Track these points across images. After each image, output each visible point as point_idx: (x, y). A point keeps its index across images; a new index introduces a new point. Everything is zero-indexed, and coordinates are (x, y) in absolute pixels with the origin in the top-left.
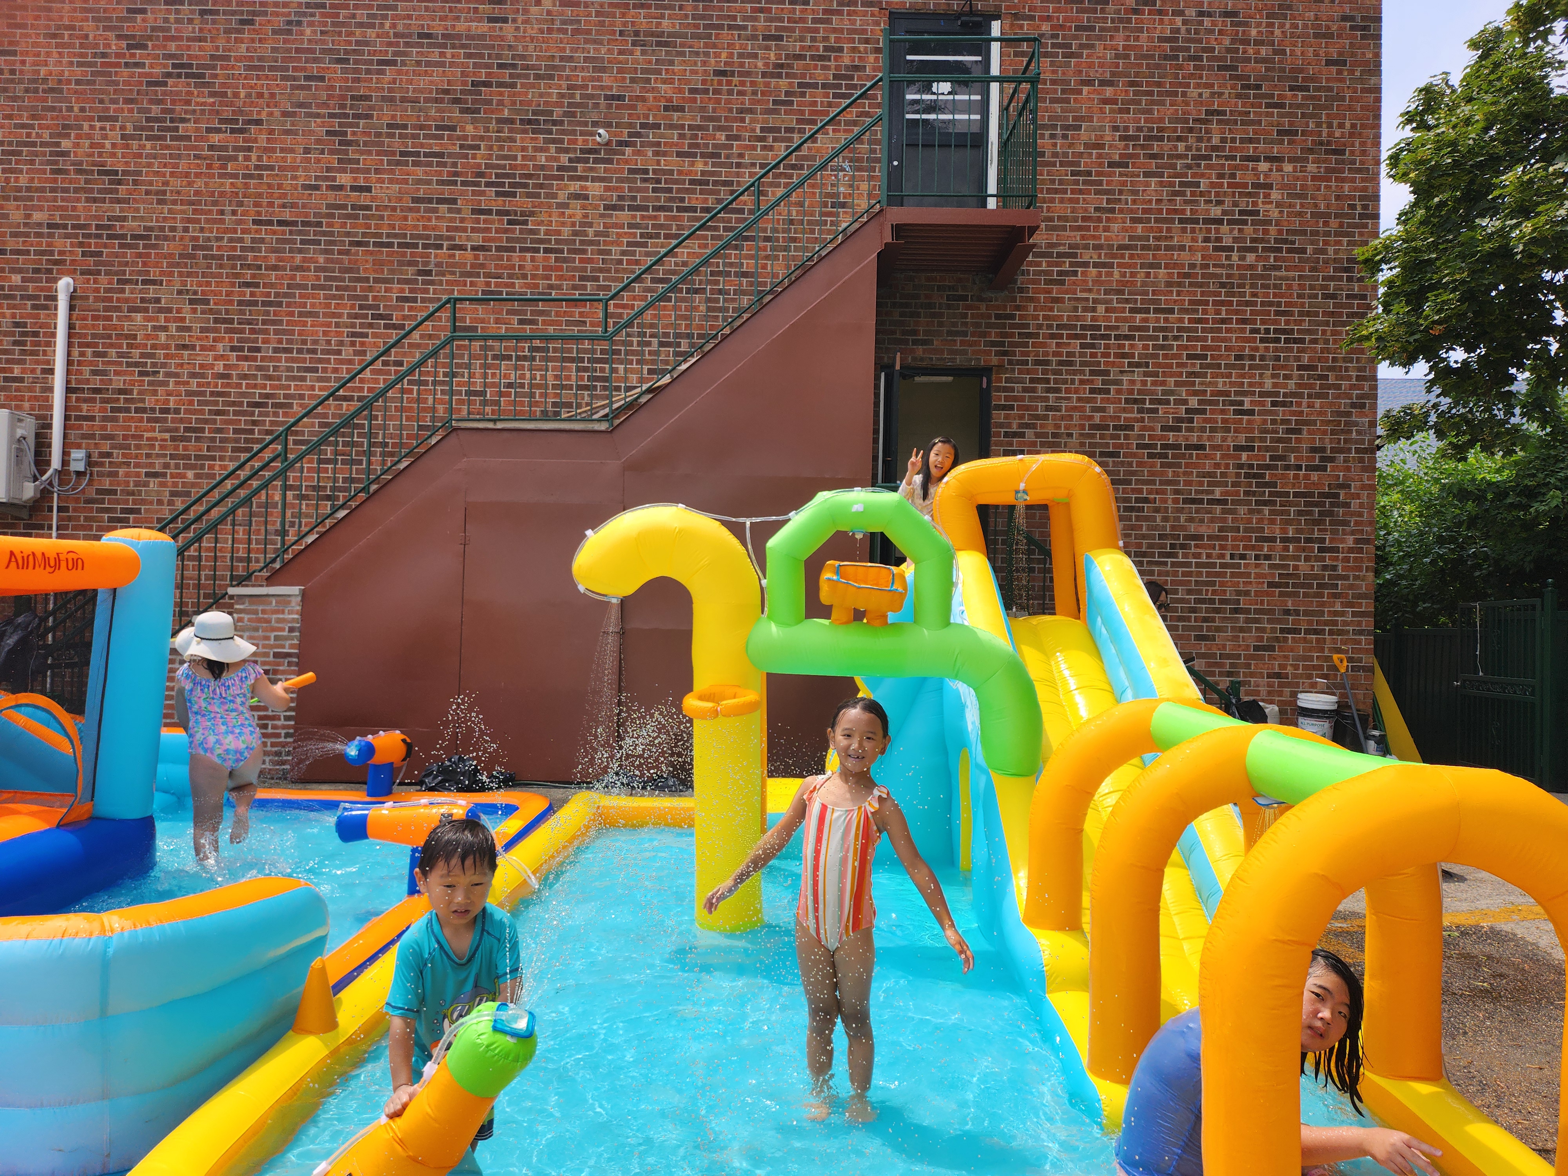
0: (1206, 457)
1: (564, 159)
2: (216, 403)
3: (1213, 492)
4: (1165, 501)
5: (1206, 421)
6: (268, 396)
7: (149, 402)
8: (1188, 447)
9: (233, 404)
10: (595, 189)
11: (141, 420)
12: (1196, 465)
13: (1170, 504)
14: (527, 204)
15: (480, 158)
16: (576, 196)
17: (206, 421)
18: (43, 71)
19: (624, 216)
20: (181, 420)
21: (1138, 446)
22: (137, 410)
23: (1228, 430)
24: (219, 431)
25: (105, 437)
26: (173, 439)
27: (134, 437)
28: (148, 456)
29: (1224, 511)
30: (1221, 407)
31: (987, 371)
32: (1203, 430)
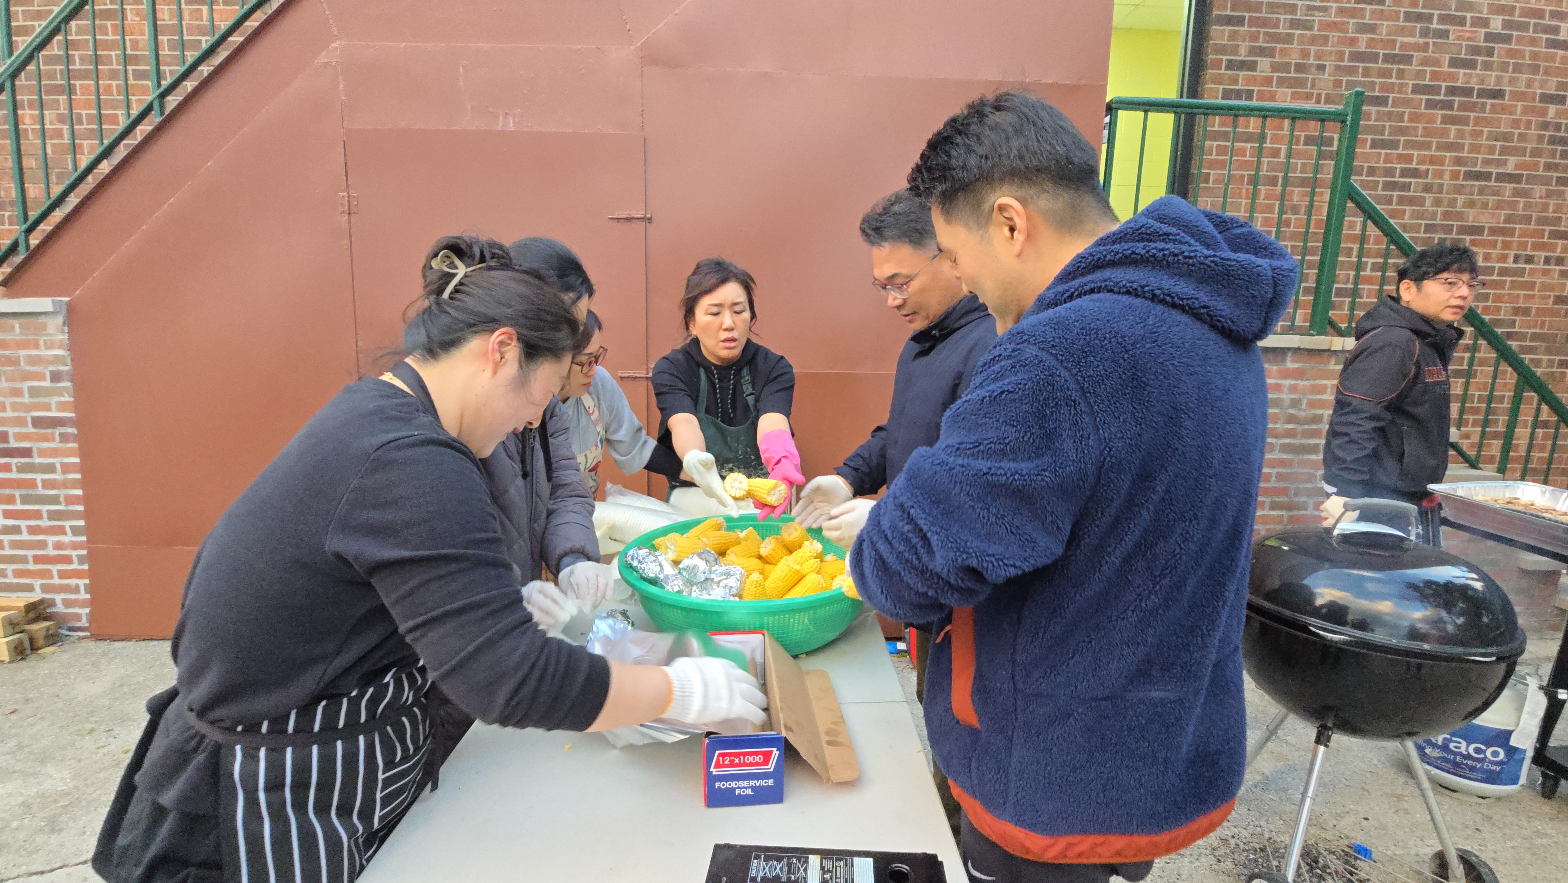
0: (1504, 109)
3: (1504, 163)
4: (1440, 174)
5: (1512, 53)
8: (1482, 93)
12: (1488, 122)
13: (1447, 180)
21: (1417, 89)
23: (1535, 69)
29: (1517, 193)
30: (1531, 33)
32: (1504, 67)
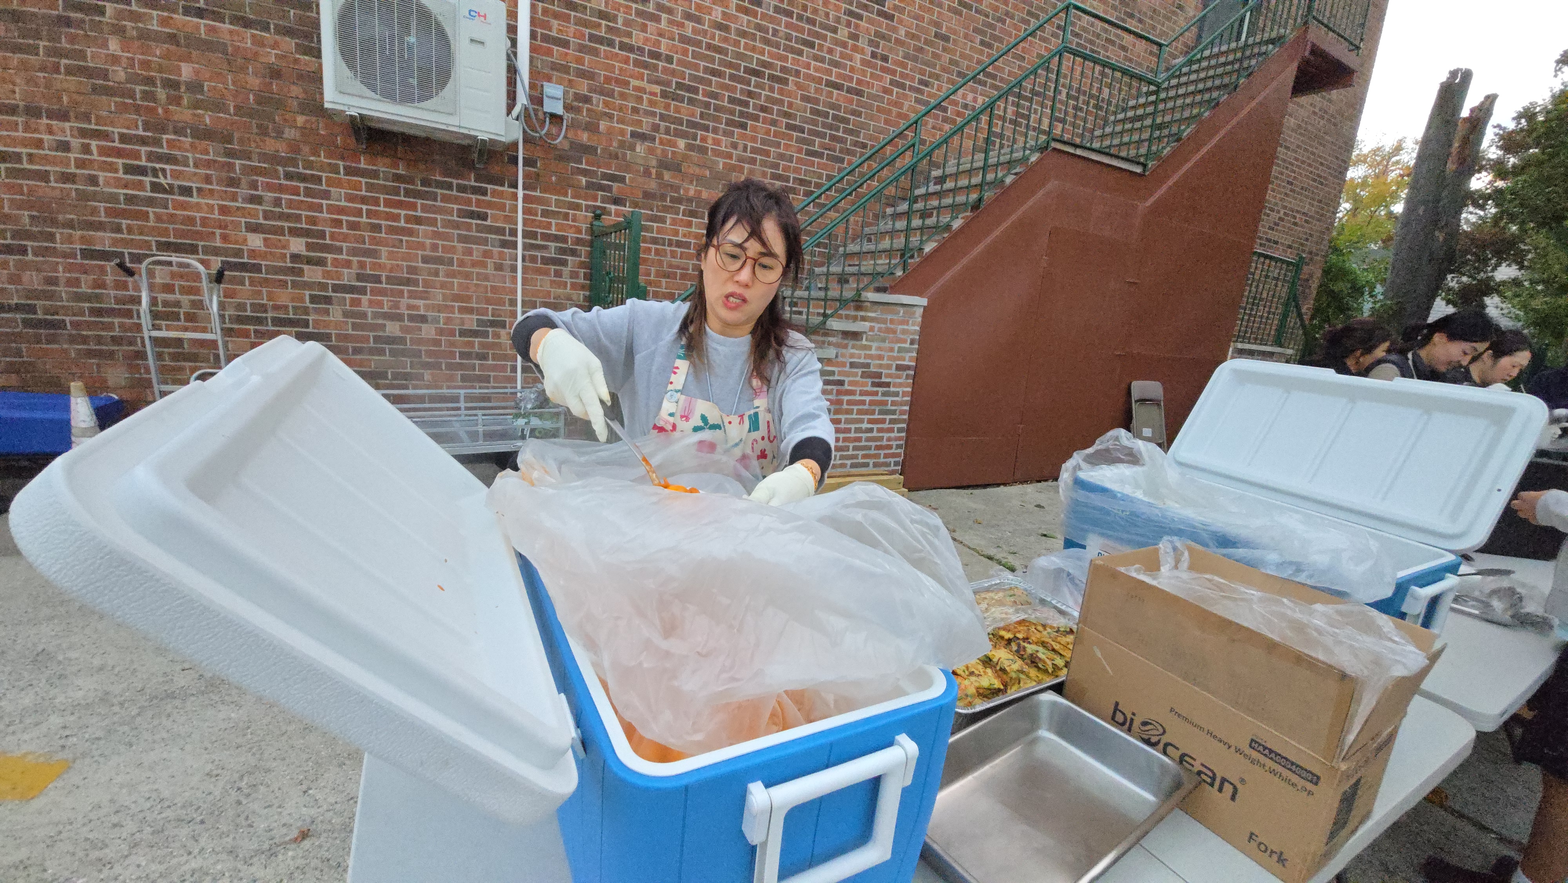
2: (712, 60)
6: (765, 64)
9: (730, 65)
11: (626, 61)
17: (701, 80)
20: (673, 73)
22: (623, 46)
24: (714, 96)
25: (582, 74)
26: (664, 94)
27: (618, 82)
28: (635, 110)
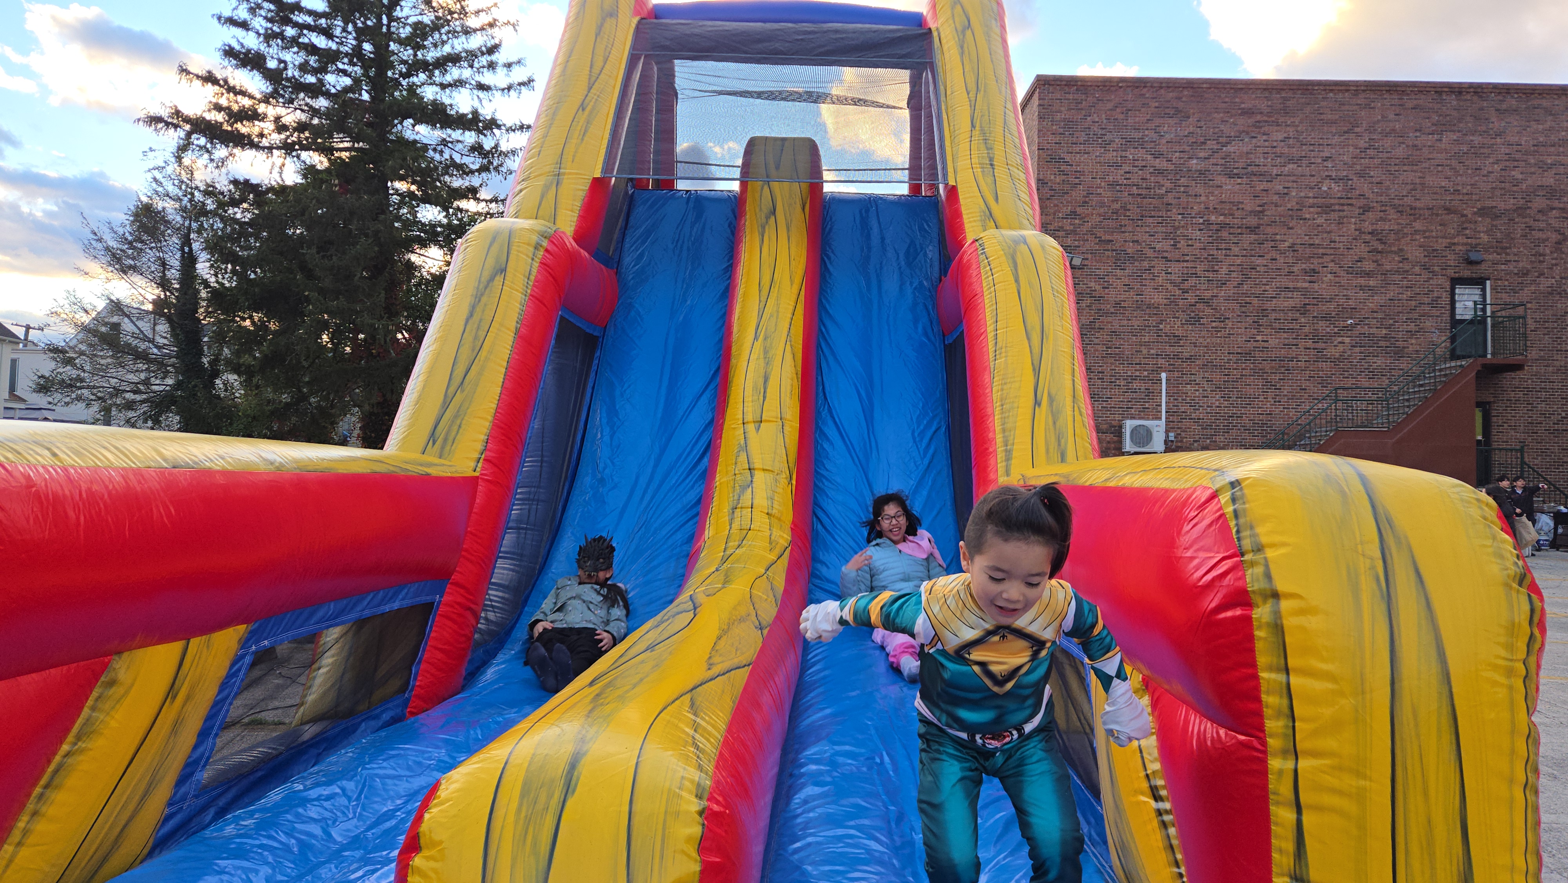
1: (1336, 329)
7: (1193, 416)
10: (1347, 340)
14: (1322, 345)
15: (1306, 330)
16: (1340, 343)
18: (1153, 301)
19: (1357, 349)
20: (1205, 422)
25: (1178, 428)
26: (1202, 429)
27: (1188, 428)
31: (1489, 403)
